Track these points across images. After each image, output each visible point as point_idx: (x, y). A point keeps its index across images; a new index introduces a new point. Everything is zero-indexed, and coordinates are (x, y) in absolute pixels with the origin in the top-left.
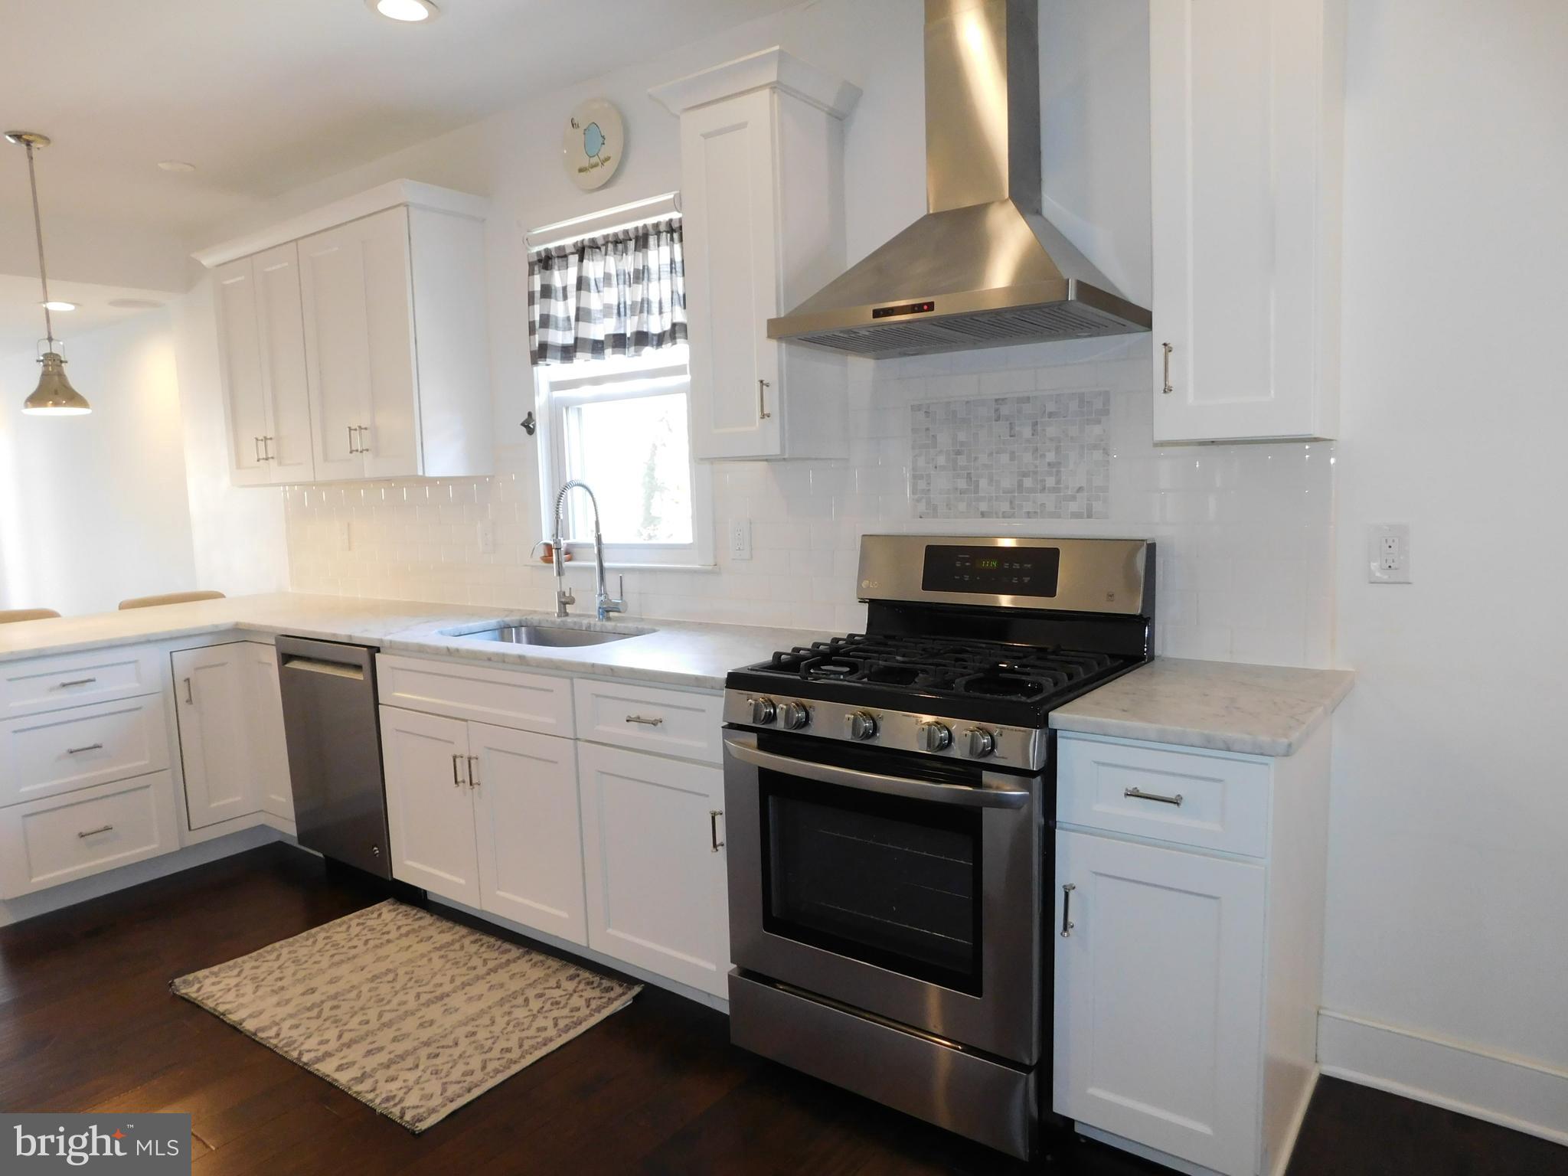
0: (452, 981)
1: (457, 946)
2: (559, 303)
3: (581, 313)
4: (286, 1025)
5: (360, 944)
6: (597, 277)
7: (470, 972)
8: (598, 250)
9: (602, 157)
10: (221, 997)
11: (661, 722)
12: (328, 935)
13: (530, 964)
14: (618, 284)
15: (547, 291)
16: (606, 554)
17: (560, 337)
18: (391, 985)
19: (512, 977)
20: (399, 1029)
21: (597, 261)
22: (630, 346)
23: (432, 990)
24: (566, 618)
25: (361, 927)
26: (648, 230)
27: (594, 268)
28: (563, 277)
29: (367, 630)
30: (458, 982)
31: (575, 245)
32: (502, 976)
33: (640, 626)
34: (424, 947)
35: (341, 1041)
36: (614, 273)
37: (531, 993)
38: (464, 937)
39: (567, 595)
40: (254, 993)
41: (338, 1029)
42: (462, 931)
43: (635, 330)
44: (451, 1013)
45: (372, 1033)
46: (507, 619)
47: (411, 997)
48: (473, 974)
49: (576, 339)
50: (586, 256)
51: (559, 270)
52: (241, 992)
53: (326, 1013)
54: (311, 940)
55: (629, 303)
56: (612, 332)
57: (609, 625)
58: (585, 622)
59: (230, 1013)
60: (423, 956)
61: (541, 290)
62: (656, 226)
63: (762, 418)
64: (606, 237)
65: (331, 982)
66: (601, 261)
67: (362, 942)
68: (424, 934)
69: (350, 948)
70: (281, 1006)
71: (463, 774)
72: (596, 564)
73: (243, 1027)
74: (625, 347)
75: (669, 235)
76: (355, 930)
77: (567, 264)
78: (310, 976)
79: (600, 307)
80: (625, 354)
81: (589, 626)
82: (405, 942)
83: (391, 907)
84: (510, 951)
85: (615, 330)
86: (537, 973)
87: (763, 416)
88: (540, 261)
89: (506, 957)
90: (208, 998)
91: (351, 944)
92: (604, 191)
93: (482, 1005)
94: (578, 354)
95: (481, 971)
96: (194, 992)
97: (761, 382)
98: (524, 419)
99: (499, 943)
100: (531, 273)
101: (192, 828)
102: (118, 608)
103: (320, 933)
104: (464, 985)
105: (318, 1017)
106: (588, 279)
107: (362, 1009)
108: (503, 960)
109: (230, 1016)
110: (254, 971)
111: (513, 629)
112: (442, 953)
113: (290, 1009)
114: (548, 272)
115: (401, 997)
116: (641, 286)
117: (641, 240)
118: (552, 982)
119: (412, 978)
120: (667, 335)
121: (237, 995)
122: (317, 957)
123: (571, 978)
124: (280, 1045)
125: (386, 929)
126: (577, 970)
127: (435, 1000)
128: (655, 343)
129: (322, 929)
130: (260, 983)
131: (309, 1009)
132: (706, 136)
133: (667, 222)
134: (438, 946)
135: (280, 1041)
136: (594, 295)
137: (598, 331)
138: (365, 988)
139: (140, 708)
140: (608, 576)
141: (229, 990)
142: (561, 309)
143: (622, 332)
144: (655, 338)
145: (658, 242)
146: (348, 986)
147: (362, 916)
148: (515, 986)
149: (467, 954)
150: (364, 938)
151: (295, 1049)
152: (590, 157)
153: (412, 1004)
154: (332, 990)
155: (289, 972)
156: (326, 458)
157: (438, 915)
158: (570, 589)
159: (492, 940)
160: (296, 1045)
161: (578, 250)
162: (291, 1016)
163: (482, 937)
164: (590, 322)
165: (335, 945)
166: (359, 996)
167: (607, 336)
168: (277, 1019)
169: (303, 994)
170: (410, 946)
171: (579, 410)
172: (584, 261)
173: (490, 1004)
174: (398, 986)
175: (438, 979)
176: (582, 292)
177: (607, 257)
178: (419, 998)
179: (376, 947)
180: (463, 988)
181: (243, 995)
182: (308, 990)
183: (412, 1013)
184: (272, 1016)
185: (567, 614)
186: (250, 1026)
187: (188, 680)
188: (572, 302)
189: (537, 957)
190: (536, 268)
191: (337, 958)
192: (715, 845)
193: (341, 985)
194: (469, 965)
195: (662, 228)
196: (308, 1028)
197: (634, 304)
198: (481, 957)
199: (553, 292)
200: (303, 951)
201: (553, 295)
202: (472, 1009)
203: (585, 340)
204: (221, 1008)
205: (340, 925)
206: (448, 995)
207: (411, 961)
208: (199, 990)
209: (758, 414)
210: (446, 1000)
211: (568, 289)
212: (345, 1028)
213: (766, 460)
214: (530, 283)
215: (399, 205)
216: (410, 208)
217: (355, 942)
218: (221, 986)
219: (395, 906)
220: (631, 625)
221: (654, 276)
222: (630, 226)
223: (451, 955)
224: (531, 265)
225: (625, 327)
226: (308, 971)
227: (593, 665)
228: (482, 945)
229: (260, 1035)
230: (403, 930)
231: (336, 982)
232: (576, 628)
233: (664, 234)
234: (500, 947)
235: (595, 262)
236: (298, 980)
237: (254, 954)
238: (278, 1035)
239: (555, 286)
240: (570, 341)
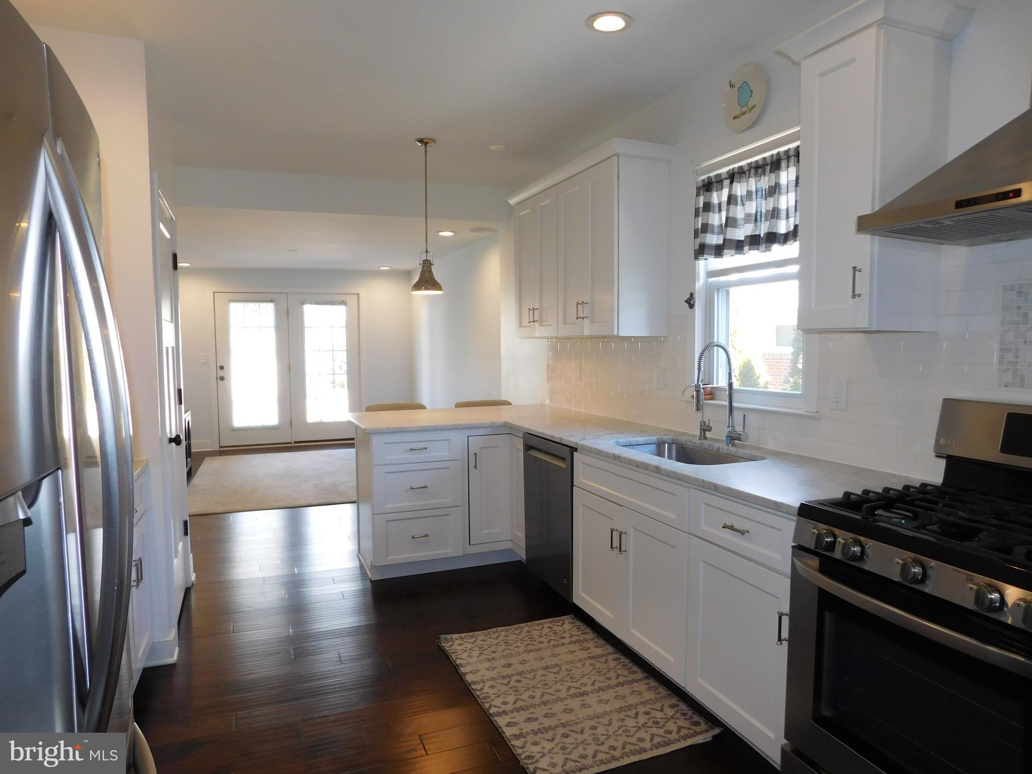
0: (593, 684)
1: (603, 659)
2: (716, 214)
3: (729, 221)
4: (488, 684)
5: (546, 641)
6: (742, 194)
7: (606, 681)
8: (744, 175)
9: (750, 106)
10: (460, 654)
11: (748, 532)
12: (530, 630)
13: (647, 686)
14: (756, 198)
15: (708, 207)
16: (735, 396)
17: (714, 239)
18: (555, 675)
19: (633, 692)
20: (551, 709)
21: (743, 182)
22: (762, 244)
23: (579, 687)
24: (705, 441)
25: (550, 630)
26: (780, 156)
27: (740, 189)
28: (719, 197)
29: (572, 435)
30: (596, 686)
31: (728, 172)
32: (625, 690)
33: (755, 453)
34: (583, 655)
35: (515, 706)
36: (754, 190)
37: (642, 709)
38: (609, 654)
39: (707, 424)
40: (478, 657)
41: (516, 697)
42: (610, 649)
43: (766, 232)
44: (586, 708)
45: (533, 706)
46: (665, 438)
47: (564, 688)
48: (608, 682)
49: (724, 240)
50: (735, 180)
51: (717, 191)
52: (472, 654)
53: (513, 683)
54: (519, 630)
55: (764, 211)
56: (749, 233)
57: (733, 450)
58: (716, 445)
59: (461, 667)
60: (580, 660)
61: (703, 207)
62: (787, 152)
63: (852, 298)
64: (750, 164)
65: (521, 663)
66: (746, 182)
67: (547, 640)
68: (585, 645)
69: (539, 642)
70: (489, 670)
71: (616, 543)
72: (726, 403)
73: (465, 678)
74: (759, 245)
75: (796, 158)
76: (545, 631)
77: (722, 187)
78: (510, 655)
79: (743, 216)
80: (758, 250)
81: (718, 449)
82: (572, 647)
83: (571, 620)
84: (636, 672)
85: (752, 232)
86: (649, 695)
87: (854, 296)
88: (704, 186)
89: (632, 677)
90: (454, 652)
91: (539, 640)
92: (749, 131)
93: (607, 708)
94: (726, 251)
95: (613, 682)
96: (447, 647)
97: (854, 268)
98: (688, 297)
99: (631, 664)
100: (698, 195)
101: (471, 544)
102: (454, 406)
103: (525, 627)
104: (600, 689)
105: (506, 685)
106: (736, 196)
107: (533, 687)
108: (630, 679)
109: (461, 668)
110: (483, 643)
111: (666, 444)
112: (593, 662)
113: (493, 674)
114: (709, 193)
115: (558, 686)
116: (772, 199)
117: (775, 165)
118: (658, 706)
119: (569, 674)
120: (791, 234)
121: (469, 656)
122: (518, 644)
123: (672, 706)
124: (481, 697)
125: (563, 635)
126: (678, 701)
127: (579, 695)
128: (782, 240)
129: (527, 625)
130: (482, 652)
131: (504, 677)
132: (822, 75)
133: (795, 149)
134: (592, 656)
135: (481, 694)
136: (739, 208)
137: (740, 234)
138: (539, 673)
139: (449, 468)
140: (735, 413)
141: (466, 651)
142: (716, 219)
143: (758, 233)
144: (782, 237)
145: (788, 165)
146: (529, 669)
147: (553, 622)
148: (633, 700)
149: (608, 667)
150: (549, 638)
151: (488, 702)
152: (742, 107)
153: (563, 694)
154: (521, 668)
155: (500, 649)
156: (565, 323)
157: (598, 633)
158: (709, 420)
159: (627, 661)
160: (489, 700)
161: (730, 176)
162: (493, 679)
163: (621, 657)
164: (736, 228)
165: (531, 638)
166: (534, 678)
167: (746, 237)
168: (485, 678)
169: (504, 666)
170: (575, 651)
171: (728, 292)
172: (734, 183)
173: (612, 709)
174: (559, 677)
175: (584, 680)
176: (731, 206)
177: (750, 179)
178: (569, 690)
179: (554, 646)
180: (598, 692)
181: (472, 657)
182: (507, 664)
183: (561, 700)
184: (482, 676)
185: (705, 438)
186: (469, 678)
187: (476, 454)
188: (724, 214)
189: (653, 683)
190: (702, 191)
191: (529, 647)
192: (780, 639)
193: (527, 667)
194: (607, 676)
195: (791, 153)
196: (499, 691)
197: (767, 211)
198: (616, 672)
199: (712, 207)
200: (513, 637)
201: (712, 209)
202: (600, 709)
203: (731, 240)
204: (458, 662)
205: (538, 625)
206: (587, 694)
207: (571, 662)
208: (451, 646)
209: (850, 294)
210: (585, 697)
211: (722, 205)
212: (520, 697)
213: (864, 332)
214: (697, 202)
215: (613, 156)
216: (620, 158)
217: (542, 639)
218: (462, 647)
219: (574, 621)
220: (748, 452)
221: (784, 190)
222: (767, 155)
223: (598, 665)
224: (698, 189)
225: (760, 231)
226: (510, 652)
227: (703, 481)
228: (620, 663)
229: (474, 687)
230: (574, 639)
231: (524, 663)
232: (709, 449)
233: (793, 158)
234: (631, 668)
235: (742, 184)
236: (504, 656)
237: (485, 632)
238: (482, 689)
239: (714, 204)
240: (721, 242)
